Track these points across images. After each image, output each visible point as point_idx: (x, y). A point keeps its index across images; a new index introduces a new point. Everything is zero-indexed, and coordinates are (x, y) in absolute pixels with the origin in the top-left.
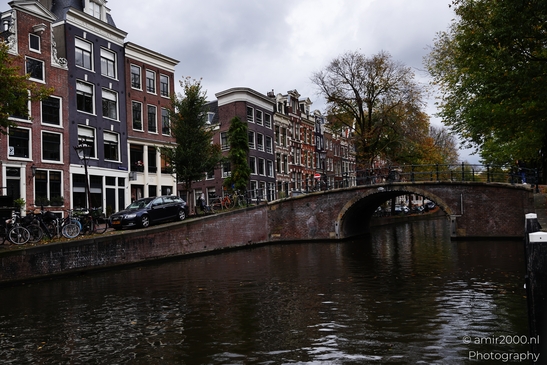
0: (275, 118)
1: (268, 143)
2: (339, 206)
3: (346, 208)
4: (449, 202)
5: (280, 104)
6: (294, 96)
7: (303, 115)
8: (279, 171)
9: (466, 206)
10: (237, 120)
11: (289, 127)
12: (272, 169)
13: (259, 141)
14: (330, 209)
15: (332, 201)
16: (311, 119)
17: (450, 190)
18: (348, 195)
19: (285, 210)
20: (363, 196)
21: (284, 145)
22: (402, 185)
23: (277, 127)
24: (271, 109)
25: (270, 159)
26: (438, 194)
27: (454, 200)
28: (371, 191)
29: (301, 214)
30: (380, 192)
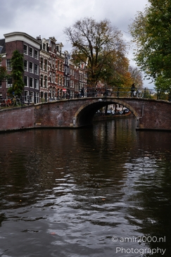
0: (41, 53)
1: (36, 68)
2: (76, 109)
3: (80, 110)
4: (136, 109)
5: (44, 45)
6: (53, 41)
7: (58, 53)
8: (42, 86)
9: (145, 112)
10: (17, 52)
11: (49, 59)
12: (37, 84)
13: (30, 67)
14: (71, 110)
15: (72, 105)
16: (62, 55)
17: (137, 103)
18: (81, 102)
19: (45, 109)
20: (90, 103)
21: (46, 70)
22: (112, 99)
23: (42, 59)
24: (39, 47)
25: (37, 78)
26: (131, 105)
27: (139, 109)
28: (95, 101)
29: (54, 112)
30: (100, 102)
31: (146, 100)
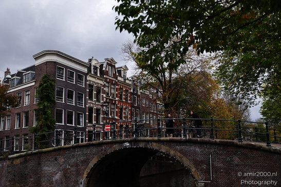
0: (89, 78)
1: (79, 98)
2: (86, 162)
3: (91, 165)
4: (197, 164)
5: (95, 68)
6: (111, 63)
7: (119, 78)
8: (90, 121)
9: (216, 170)
10: (46, 77)
11: (104, 86)
12: (82, 120)
13: (70, 95)
14: (77, 165)
15: (79, 155)
16: (127, 81)
17: (198, 149)
18: (94, 150)
20: (109, 152)
21: (98, 100)
22: (148, 141)
23: (91, 86)
24: (85, 70)
25: (79, 112)
26: (185, 154)
27: (202, 162)
28: (116, 147)
30: (126, 149)
31: (215, 144)
